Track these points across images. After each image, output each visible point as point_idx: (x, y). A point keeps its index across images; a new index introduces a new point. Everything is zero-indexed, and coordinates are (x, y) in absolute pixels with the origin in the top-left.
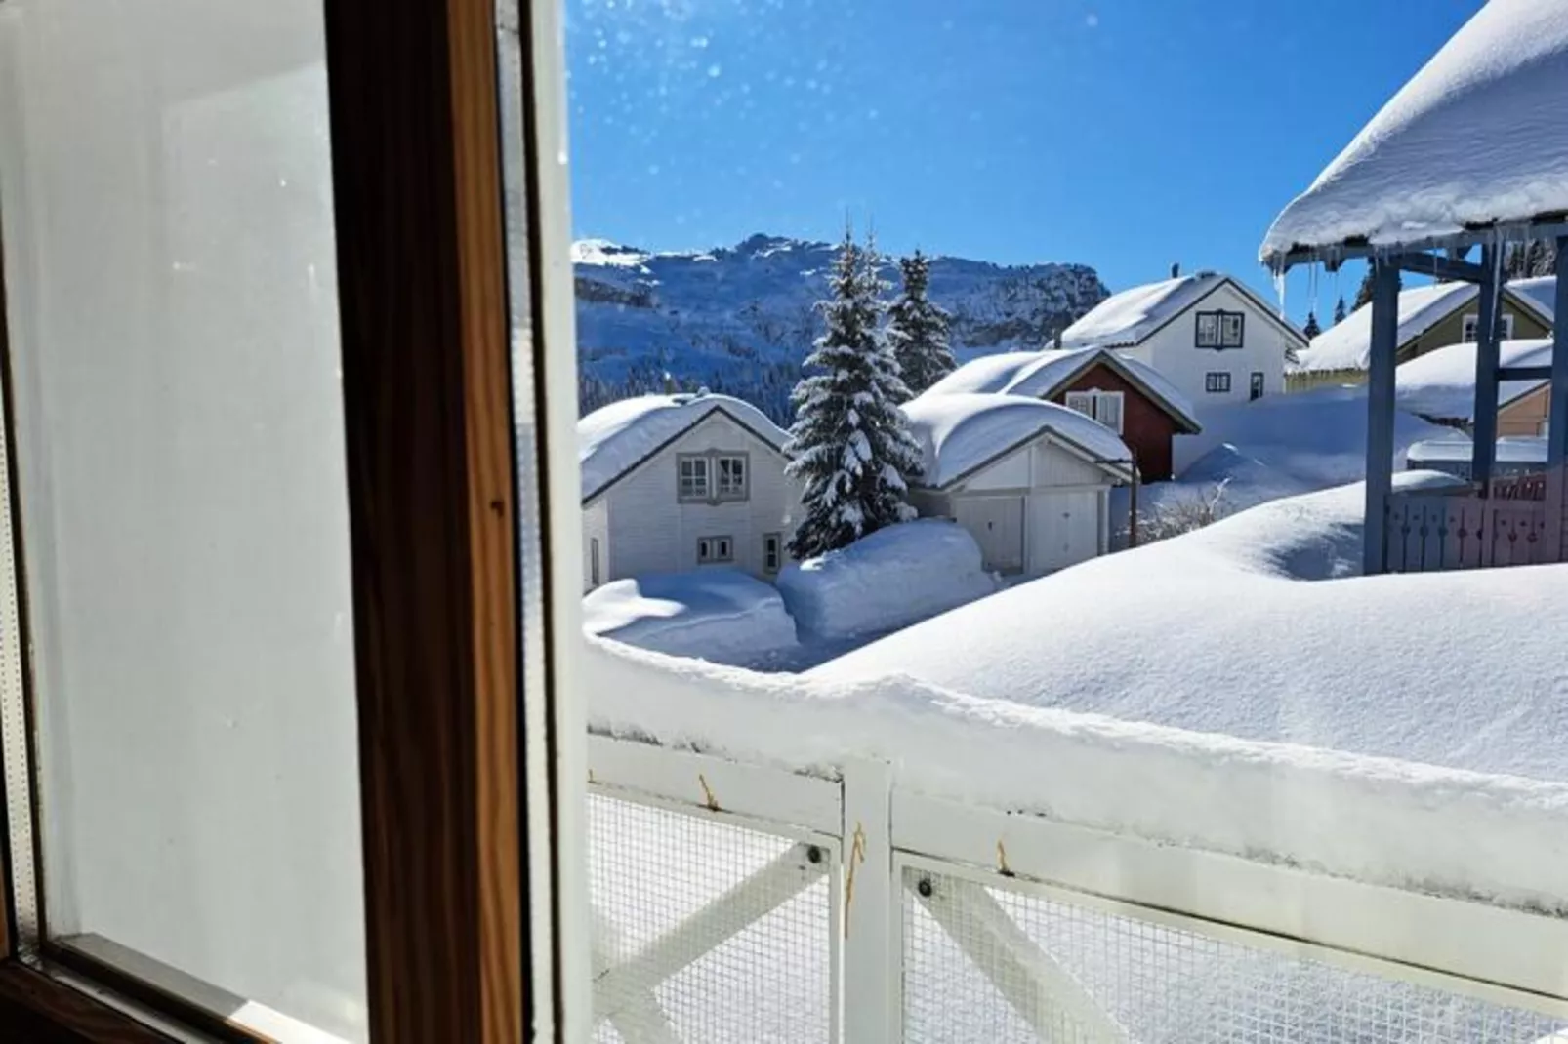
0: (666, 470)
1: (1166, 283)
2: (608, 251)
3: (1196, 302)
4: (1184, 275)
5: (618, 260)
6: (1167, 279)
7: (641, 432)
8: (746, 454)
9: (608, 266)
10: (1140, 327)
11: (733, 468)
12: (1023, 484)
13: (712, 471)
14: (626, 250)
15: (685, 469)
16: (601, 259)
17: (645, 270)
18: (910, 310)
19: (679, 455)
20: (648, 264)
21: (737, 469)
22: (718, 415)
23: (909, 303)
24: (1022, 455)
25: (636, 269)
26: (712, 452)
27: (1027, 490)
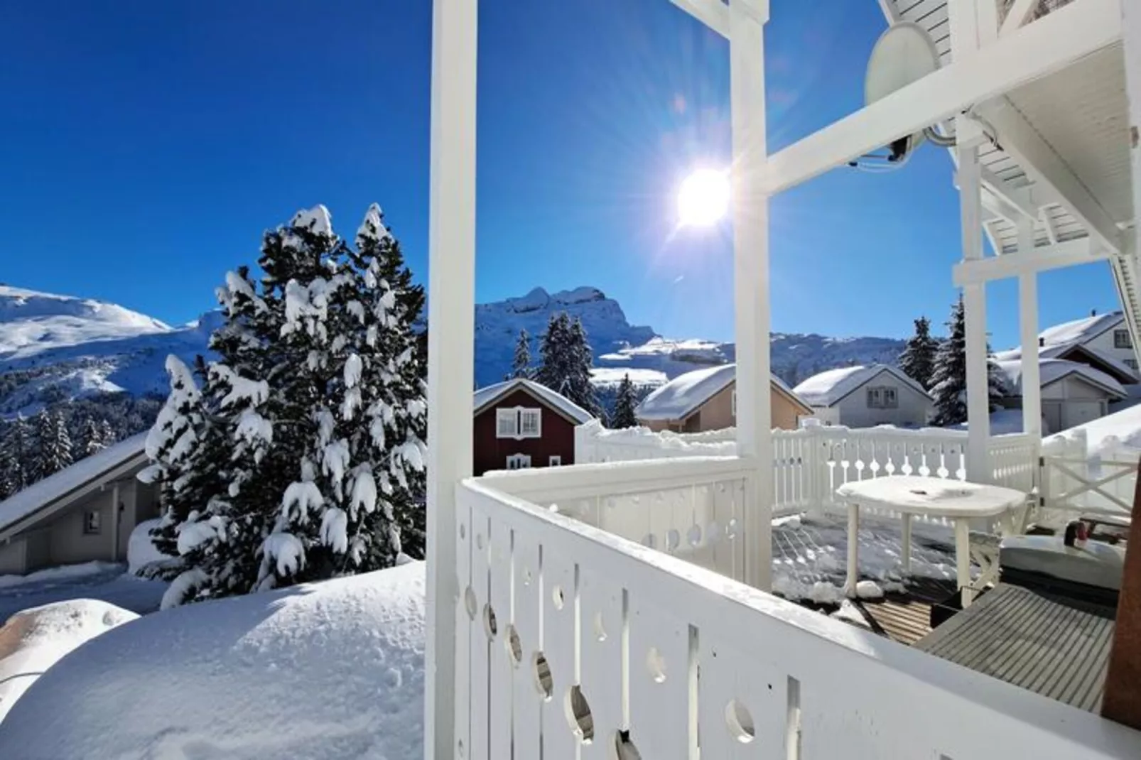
0: (862, 395)
1: (1089, 319)
2: (702, 343)
3: (1114, 326)
4: (1101, 313)
5: (707, 347)
6: (1088, 316)
7: (852, 378)
8: (896, 389)
9: (702, 350)
10: (1081, 339)
11: (891, 394)
12: (1060, 397)
13: (882, 394)
14: (709, 343)
15: (870, 393)
16: (698, 347)
17: (718, 350)
18: (921, 342)
19: (868, 388)
20: (718, 347)
21: (892, 394)
22: (886, 372)
23: (920, 340)
24: (1059, 385)
25: (714, 350)
26: (881, 387)
27: (1063, 400)
